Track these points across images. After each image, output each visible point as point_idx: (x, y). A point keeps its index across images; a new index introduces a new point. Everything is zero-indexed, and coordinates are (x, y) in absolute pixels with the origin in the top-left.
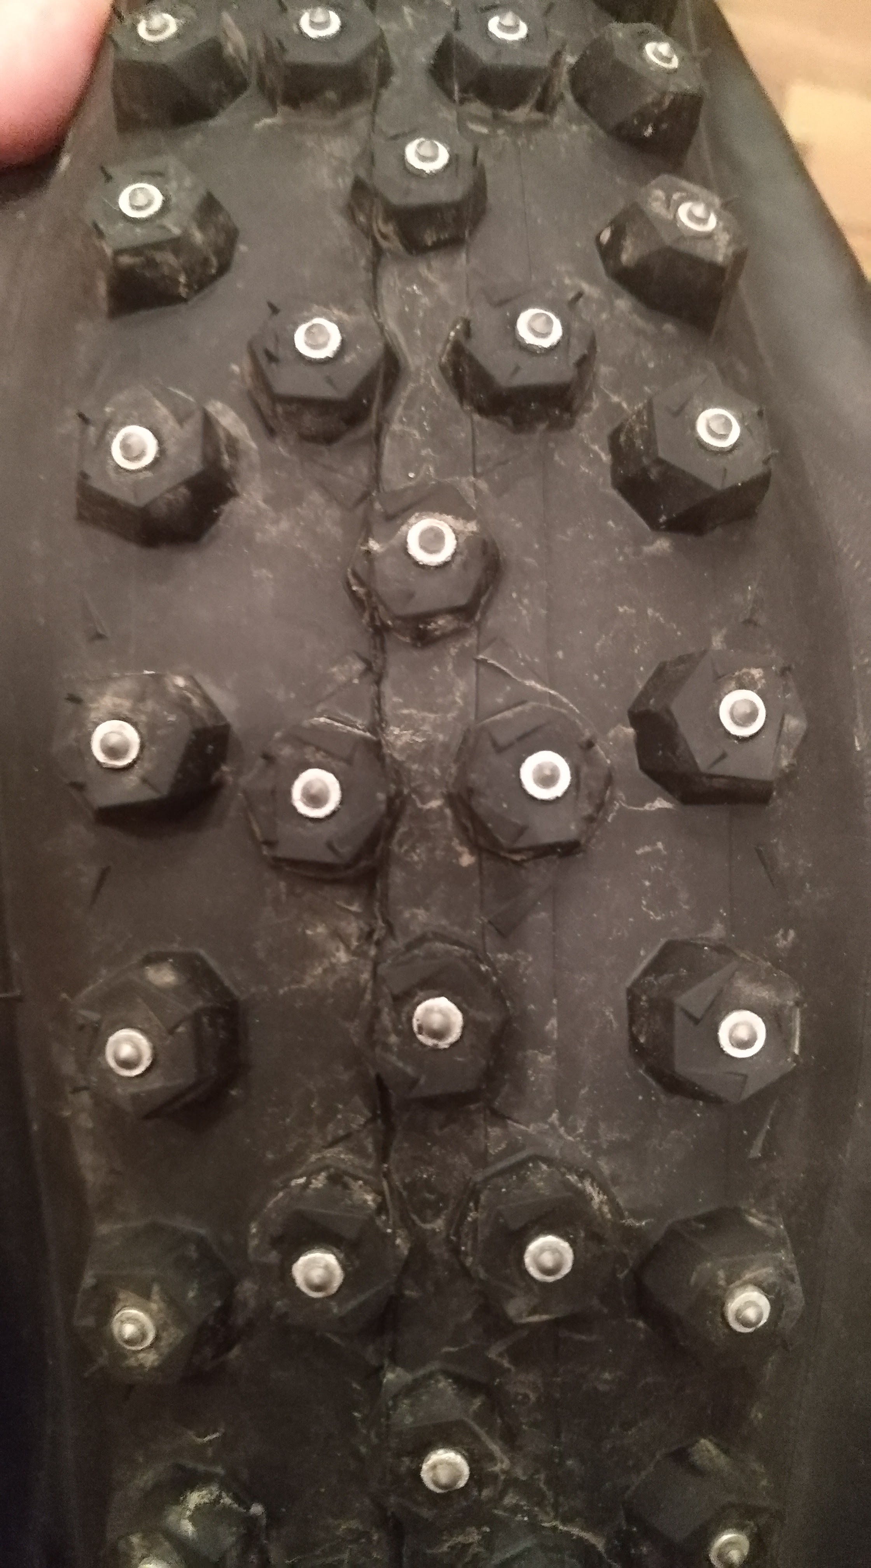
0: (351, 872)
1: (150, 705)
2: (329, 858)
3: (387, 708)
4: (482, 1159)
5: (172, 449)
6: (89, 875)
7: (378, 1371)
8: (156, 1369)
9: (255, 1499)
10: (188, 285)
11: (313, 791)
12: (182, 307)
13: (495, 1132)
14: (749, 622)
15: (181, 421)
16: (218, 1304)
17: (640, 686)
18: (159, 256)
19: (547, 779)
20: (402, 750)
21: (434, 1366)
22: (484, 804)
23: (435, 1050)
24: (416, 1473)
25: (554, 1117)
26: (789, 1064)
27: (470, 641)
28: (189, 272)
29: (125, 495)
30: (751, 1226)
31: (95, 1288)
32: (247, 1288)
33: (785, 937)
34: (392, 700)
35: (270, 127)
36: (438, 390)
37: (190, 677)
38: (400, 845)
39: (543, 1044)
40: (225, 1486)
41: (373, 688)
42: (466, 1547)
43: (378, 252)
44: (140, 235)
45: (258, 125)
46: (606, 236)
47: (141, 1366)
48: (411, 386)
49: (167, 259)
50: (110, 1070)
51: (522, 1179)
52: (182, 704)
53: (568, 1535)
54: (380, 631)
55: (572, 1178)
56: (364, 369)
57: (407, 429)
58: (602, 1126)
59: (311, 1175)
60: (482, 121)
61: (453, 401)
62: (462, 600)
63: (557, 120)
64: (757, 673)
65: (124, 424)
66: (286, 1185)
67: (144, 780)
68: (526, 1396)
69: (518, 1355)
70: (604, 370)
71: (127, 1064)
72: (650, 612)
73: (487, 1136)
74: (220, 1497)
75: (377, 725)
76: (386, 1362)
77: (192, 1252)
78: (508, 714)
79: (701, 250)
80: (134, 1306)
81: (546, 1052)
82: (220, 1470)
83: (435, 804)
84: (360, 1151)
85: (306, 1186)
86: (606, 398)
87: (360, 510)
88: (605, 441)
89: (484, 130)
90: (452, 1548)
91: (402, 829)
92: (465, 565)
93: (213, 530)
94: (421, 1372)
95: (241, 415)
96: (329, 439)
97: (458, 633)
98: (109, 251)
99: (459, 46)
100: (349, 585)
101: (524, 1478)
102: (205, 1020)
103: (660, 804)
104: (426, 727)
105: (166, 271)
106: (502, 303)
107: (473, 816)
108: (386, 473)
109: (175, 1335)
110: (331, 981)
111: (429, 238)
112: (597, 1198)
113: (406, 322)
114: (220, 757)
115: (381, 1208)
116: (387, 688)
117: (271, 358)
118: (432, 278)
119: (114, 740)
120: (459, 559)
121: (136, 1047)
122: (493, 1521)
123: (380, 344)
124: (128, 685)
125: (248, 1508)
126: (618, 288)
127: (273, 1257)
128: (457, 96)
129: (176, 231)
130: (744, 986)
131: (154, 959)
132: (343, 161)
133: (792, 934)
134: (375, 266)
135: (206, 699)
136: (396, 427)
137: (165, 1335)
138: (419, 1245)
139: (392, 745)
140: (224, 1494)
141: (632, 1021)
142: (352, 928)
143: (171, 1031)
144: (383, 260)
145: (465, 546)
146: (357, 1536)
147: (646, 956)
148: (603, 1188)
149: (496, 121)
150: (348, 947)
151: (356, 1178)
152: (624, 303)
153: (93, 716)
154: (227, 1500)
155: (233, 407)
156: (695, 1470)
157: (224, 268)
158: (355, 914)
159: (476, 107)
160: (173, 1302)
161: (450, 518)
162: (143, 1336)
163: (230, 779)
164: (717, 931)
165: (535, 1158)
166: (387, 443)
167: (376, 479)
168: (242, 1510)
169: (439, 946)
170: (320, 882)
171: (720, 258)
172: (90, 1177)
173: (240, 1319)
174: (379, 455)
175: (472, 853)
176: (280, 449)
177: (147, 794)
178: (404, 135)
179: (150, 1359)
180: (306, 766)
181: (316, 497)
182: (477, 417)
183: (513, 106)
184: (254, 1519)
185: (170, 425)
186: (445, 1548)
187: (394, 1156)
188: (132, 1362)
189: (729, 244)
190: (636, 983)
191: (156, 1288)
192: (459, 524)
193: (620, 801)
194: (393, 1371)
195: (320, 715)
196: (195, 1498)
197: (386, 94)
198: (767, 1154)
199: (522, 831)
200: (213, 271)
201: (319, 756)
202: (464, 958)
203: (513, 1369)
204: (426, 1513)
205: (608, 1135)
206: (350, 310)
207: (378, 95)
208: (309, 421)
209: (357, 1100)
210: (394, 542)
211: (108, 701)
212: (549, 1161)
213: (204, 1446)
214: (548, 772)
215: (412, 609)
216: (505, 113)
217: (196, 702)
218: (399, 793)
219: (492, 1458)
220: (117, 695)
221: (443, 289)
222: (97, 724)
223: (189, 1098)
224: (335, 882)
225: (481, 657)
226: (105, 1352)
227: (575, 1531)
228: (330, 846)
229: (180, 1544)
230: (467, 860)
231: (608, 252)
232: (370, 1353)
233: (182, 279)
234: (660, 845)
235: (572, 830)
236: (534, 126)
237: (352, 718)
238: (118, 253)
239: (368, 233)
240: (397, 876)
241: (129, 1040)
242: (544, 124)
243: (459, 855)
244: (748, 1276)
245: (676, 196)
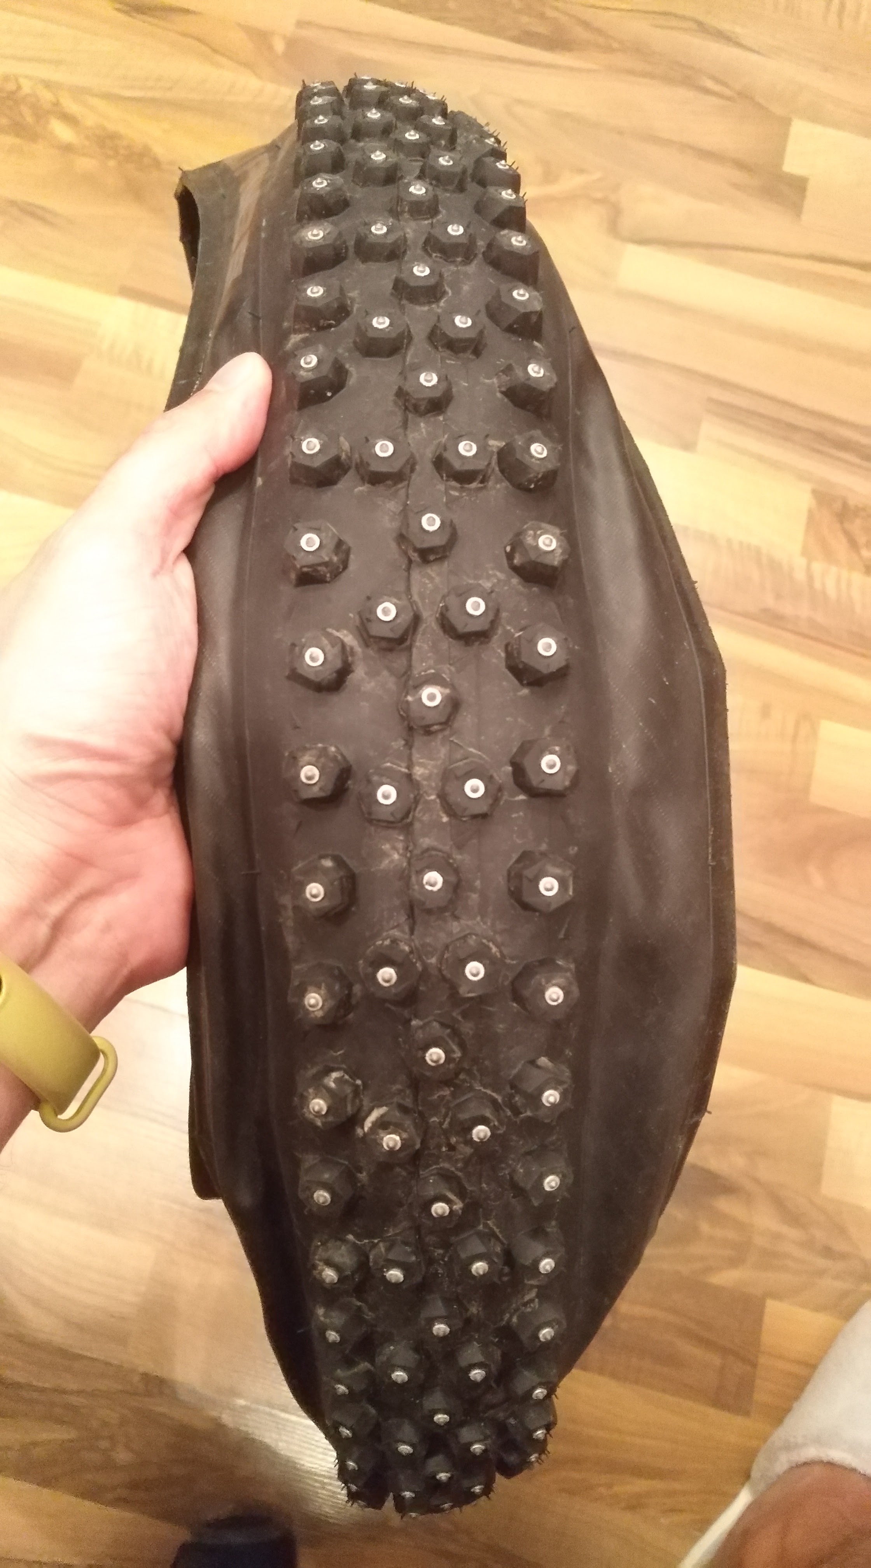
0: (400, 825)
1: (323, 760)
2: (392, 819)
3: (414, 759)
4: (450, 934)
5: (330, 658)
6: (293, 824)
7: (410, 1020)
8: (323, 1018)
9: (359, 1078)
10: (331, 577)
11: (386, 794)
12: (327, 584)
13: (455, 924)
14: (562, 722)
15: (333, 646)
16: (346, 992)
17: (515, 750)
18: (319, 568)
19: (475, 790)
20: (420, 776)
21: (431, 1018)
22: (452, 799)
23: (432, 891)
24: (424, 1058)
25: (479, 918)
26: (567, 898)
27: (447, 733)
28: (331, 573)
29: (312, 677)
30: (558, 965)
31: (298, 986)
32: (357, 989)
33: (573, 849)
34: (416, 756)
35: (361, 492)
36: (435, 628)
37: (336, 747)
38: (419, 813)
39: (473, 889)
40: (346, 1072)
41: (409, 751)
42: (444, 1096)
43: (410, 561)
44: (311, 560)
45: (356, 490)
46: (508, 549)
47: (316, 1017)
48: (424, 625)
49: (322, 569)
50: (307, 899)
51: (465, 941)
52: (334, 759)
53: (485, 1093)
54: (410, 729)
55: (484, 941)
56: (405, 626)
57: (422, 645)
58: (498, 922)
59: (383, 940)
60: (455, 489)
61: (441, 633)
62: (443, 720)
63: (490, 483)
64: (557, 748)
65: (310, 647)
66: (374, 944)
67: (321, 789)
68: (468, 1033)
69: (465, 1015)
70: (504, 615)
71: (315, 896)
72: (519, 720)
73: (452, 926)
74: (343, 1076)
75: (410, 767)
76: (412, 1017)
77: (336, 972)
78: (461, 763)
79: (547, 560)
80: (315, 992)
81: (475, 893)
82: (344, 1066)
83: (433, 797)
84: (403, 931)
85: (382, 944)
86: (504, 628)
87: (403, 679)
88: (503, 647)
89: (457, 494)
90: (439, 1097)
91: (419, 807)
92: (445, 706)
93: (344, 685)
94: (426, 1020)
95: (355, 636)
96: (391, 650)
97: (441, 730)
98: (298, 566)
99: (445, 460)
100: (399, 712)
101: (467, 1068)
102: (344, 880)
103: (522, 797)
104: (429, 767)
105: (322, 573)
106: (461, 595)
107: (448, 803)
108: (415, 663)
109: (331, 1003)
110: (392, 866)
111: (432, 558)
112: (494, 949)
113: (422, 596)
114: (348, 778)
115: (411, 952)
116: (414, 751)
117: (369, 620)
118: (433, 574)
119: (310, 774)
120: (443, 703)
121: (318, 889)
122: (456, 1086)
123: (412, 614)
124: (314, 752)
125: (355, 1080)
126: (513, 573)
127: (370, 970)
128: (445, 478)
129: (327, 559)
130: (550, 868)
131: (324, 857)
132: (395, 513)
133: (576, 848)
134: (408, 569)
135: (342, 755)
136: (418, 644)
137: (326, 1004)
138: (425, 966)
139: (415, 774)
140: (346, 1075)
141: (509, 881)
142: (400, 846)
143: (332, 884)
144: (412, 565)
145: (446, 699)
146: (400, 1092)
147: (515, 857)
148: (497, 946)
149: (462, 489)
150: (398, 853)
151: (401, 941)
152: (515, 580)
153: (301, 764)
154: (347, 1077)
155: (351, 633)
156: (538, 1067)
157: (345, 567)
158: (401, 840)
159: (454, 483)
160: (330, 989)
161: (439, 687)
162: (317, 1004)
163: (352, 787)
164: (544, 847)
165: (470, 934)
166: (414, 650)
167: (410, 666)
168: (352, 1081)
169: (434, 853)
170: (388, 828)
171: (556, 563)
172: (290, 946)
173: (354, 1002)
174: (411, 656)
175: (448, 817)
176: (371, 652)
177: (322, 794)
178: (421, 511)
179: (320, 1014)
180: (383, 784)
181: (385, 673)
182: (450, 639)
183: (470, 483)
184: (358, 1086)
185: (328, 648)
186: (436, 1097)
187: (416, 933)
188: (312, 1015)
189: (562, 554)
190: (511, 867)
191: (323, 985)
192: (443, 690)
193: (506, 797)
194: (415, 1021)
195: (388, 762)
196: (335, 1075)
197: (414, 476)
198: (567, 937)
199: (465, 809)
200: (341, 570)
201: (388, 780)
202: (443, 857)
203: (463, 1021)
204: (428, 1074)
205: (499, 926)
206: (399, 599)
207: (410, 477)
208: (384, 644)
209: (402, 912)
210: (417, 697)
211: (307, 758)
212: (476, 935)
213: (337, 1057)
214: (475, 788)
215: (424, 723)
216: (467, 486)
217: (339, 757)
218: (418, 794)
219: (454, 1052)
220: (311, 756)
221: (437, 580)
222: (302, 767)
223: (337, 910)
224: (394, 828)
225: (451, 739)
226: (302, 1012)
227: (489, 1092)
228: (392, 814)
229: (329, 1090)
230: (445, 819)
231: (510, 556)
232: (406, 1013)
233: (328, 575)
234: (521, 814)
235: (484, 809)
236: (481, 489)
237: (399, 763)
238: (302, 567)
239: (405, 553)
240: (417, 825)
241: (315, 887)
242: (485, 488)
243: (442, 817)
244: (554, 982)
245: (539, 532)
